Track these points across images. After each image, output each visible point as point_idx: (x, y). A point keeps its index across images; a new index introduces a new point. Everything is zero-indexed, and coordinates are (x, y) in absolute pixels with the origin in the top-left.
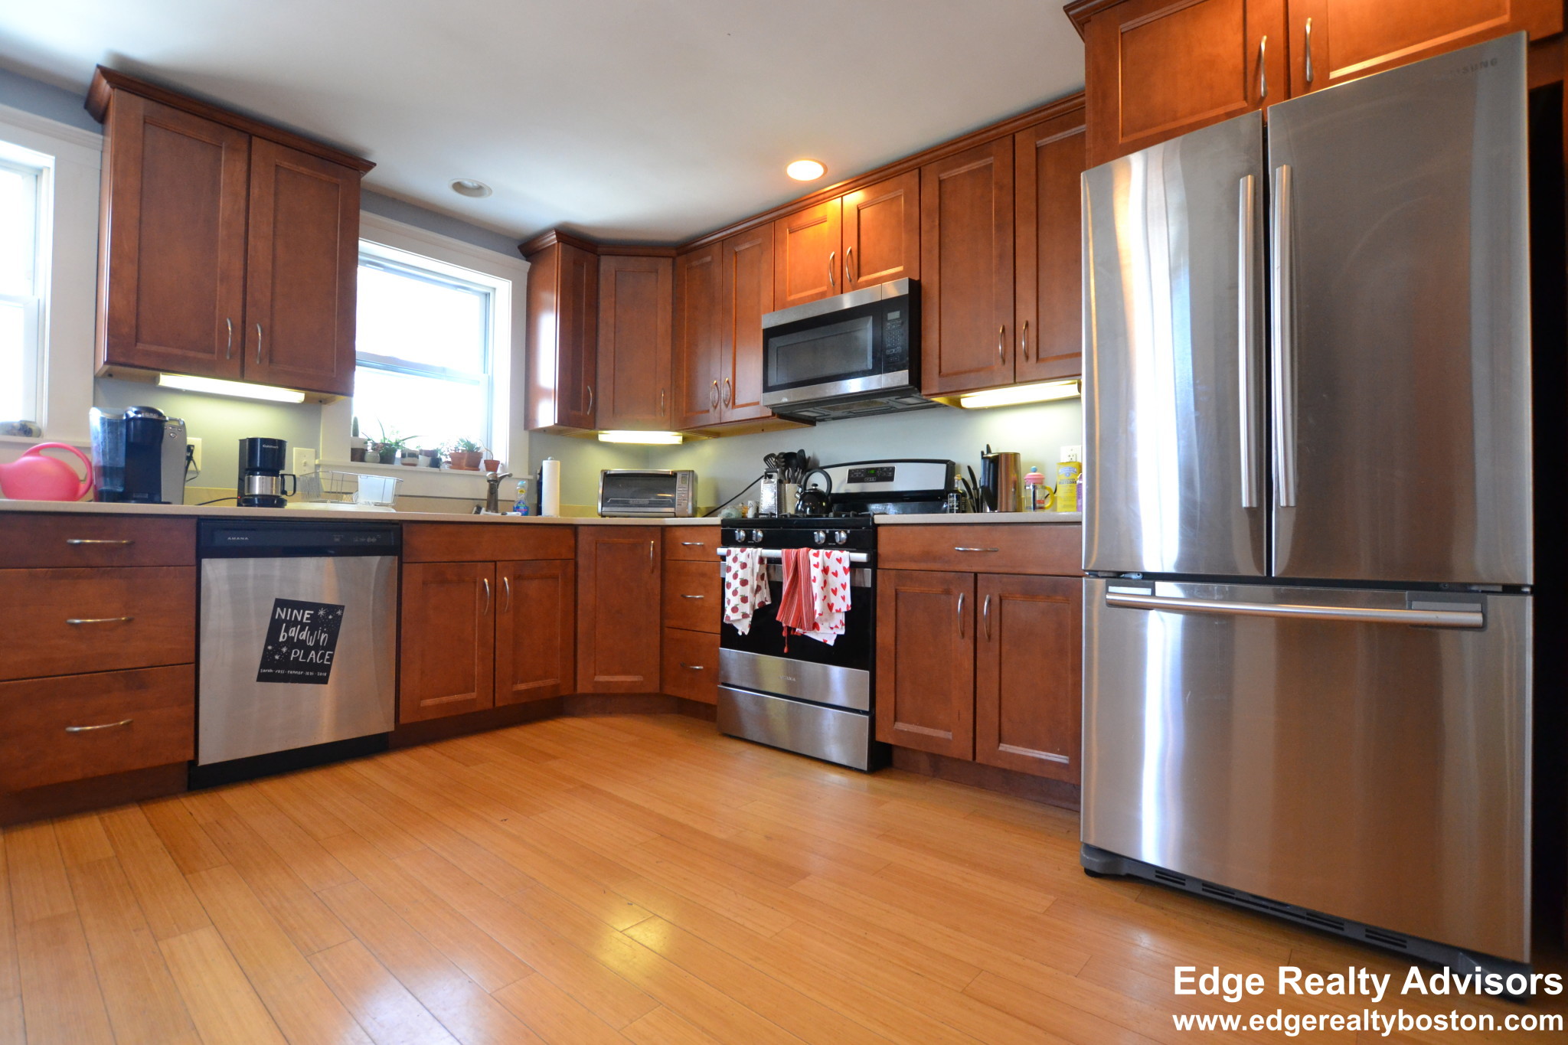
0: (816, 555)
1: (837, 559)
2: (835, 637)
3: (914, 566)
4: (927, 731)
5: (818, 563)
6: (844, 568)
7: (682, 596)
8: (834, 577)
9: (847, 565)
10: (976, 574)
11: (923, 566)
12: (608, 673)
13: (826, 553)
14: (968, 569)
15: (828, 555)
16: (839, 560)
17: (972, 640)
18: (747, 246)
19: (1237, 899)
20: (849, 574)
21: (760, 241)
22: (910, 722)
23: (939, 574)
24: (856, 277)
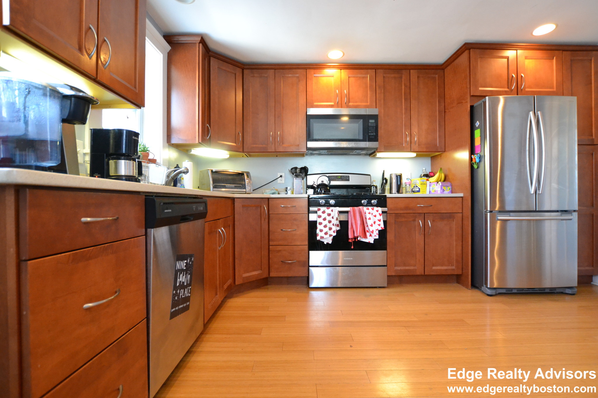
0: (368, 209)
1: (376, 211)
2: (373, 240)
3: (402, 212)
4: (407, 268)
5: (370, 212)
6: (379, 214)
7: (281, 230)
8: (375, 217)
9: (381, 213)
10: (424, 213)
11: (405, 212)
12: (248, 272)
13: (371, 208)
14: (422, 212)
15: (373, 209)
16: (377, 211)
17: (424, 235)
18: (290, 75)
19: (525, 291)
20: (382, 216)
21: (297, 75)
22: (400, 266)
23: (412, 214)
24: (348, 103)
